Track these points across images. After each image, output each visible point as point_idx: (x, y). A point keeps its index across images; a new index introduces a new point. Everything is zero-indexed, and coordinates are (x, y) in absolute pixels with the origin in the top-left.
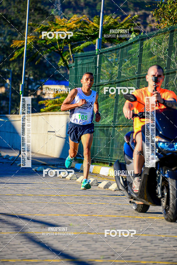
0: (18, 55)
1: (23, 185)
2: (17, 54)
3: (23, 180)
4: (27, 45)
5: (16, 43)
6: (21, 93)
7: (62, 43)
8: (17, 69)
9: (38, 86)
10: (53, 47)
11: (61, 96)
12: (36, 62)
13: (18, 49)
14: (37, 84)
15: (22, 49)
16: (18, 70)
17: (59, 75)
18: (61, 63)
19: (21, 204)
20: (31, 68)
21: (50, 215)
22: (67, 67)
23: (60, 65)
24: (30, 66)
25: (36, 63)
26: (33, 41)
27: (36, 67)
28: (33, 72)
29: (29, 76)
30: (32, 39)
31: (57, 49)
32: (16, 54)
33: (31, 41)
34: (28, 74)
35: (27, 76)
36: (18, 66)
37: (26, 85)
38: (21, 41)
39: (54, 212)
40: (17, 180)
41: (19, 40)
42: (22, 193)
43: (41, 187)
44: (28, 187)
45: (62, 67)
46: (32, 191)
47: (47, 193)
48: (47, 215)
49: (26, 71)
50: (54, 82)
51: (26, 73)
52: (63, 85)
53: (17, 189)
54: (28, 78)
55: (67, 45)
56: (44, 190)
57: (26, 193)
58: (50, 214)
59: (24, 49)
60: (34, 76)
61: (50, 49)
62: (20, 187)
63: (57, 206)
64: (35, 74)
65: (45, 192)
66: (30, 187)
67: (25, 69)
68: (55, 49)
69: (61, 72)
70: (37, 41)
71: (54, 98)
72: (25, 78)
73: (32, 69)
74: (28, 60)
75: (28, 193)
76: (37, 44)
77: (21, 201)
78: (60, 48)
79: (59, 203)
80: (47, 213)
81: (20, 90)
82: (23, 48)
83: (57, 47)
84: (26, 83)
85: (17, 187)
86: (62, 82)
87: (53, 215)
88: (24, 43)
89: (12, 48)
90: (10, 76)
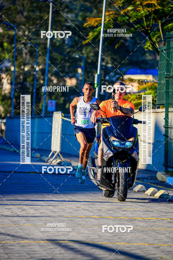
0: (94, 36)
1: (100, 204)
2: (92, 36)
4: (104, 24)
5: (91, 22)
6: (96, 85)
7: (150, 20)
8: (92, 54)
9: (117, 76)
10: (139, 25)
11: (147, 89)
12: (116, 45)
13: (92, 28)
14: (116, 74)
15: (98, 29)
16: (92, 56)
17: (145, 62)
18: (148, 46)
19: (98, 228)
20: (110, 53)
21: (135, 244)
22: (156, 51)
23: (147, 48)
24: (108, 51)
25: (116, 46)
26: (112, 19)
27: (115, 52)
28: (112, 58)
29: (107, 63)
30: (112, 16)
31: (144, 28)
32: (91, 35)
33: (110, 18)
34: (105, 61)
35: (104, 64)
36: (92, 51)
37: (103, 75)
38: (98, 19)
39: (141, 240)
40: (92, 197)
41: (95, 17)
42: (98, 214)
43: (122, 207)
44: (106, 206)
45: (150, 51)
46: (111, 212)
47: (131, 215)
48: (132, 244)
49: (103, 57)
50: (138, 71)
51: (103, 60)
52: (150, 74)
53: (92, 209)
54: (106, 66)
55: (156, 21)
56: (126, 211)
57: (103, 214)
58: (136, 242)
59: (101, 29)
60: (112, 64)
61: (134, 28)
62: (96, 206)
63: (144, 232)
64: (114, 60)
65: (129, 214)
66: (109, 207)
68: (141, 28)
69: (148, 57)
70: (118, 17)
71: (139, 92)
72: (101, 66)
73: (110, 55)
74: (106, 43)
75: (107, 215)
76: (118, 22)
77: (97, 225)
78: (148, 26)
79: (146, 229)
80: (133, 242)
81: (96, 82)
82: (100, 27)
83: (143, 25)
84: (103, 72)
85: (92, 206)
86: (149, 71)
87: (140, 244)
88: (101, 20)
89: (85, 29)
90: (82, 64)
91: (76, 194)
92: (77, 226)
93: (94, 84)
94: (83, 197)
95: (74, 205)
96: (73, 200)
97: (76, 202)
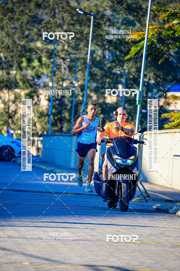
0: (136, 51)
1: (141, 228)
2: (135, 50)
3: (140, 222)
4: (148, 38)
6: (137, 102)
8: (133, 70)
9: (160, 93)
12: (160, 60)
13: (135, 42)
14: (159, 90)
15: (141, 43)
16: (134, 72)
19: (139, 254)
20: (152, 68)
24: (151, 66)
25: (160, 62)
26: (156, 33)
27: (159, 68)
28: (155, 74)
29: (149, 79)
30: (156, 30)
32: (133, 50)
33: (154, 32)
34: (148, 77)
35: (146, 80)
36: (134, 66)
37: (144, 92)
38: (141, 33)
40: (133, 221)
41: (137, 31)
43: (165, 233)
44: (147, 231)
46: (153, 237)
47: (174, 241)
49: (146, 73)
51: (145, 76)
54: (148, 83)
56: (169, 236)
59: (144, 44)
60: (155, 80)
62: (136, 230)
64: (157, 76)
65: (172, 240)
66: (150, 232)
67: (144, 71)
70: (163, 31)
72: (144, 82)
73: (153, 71)
74: (149, 58)
75: (149, 240)
76: (162, 36)
77: (139, 251)
81: (137, 99)
82: (143, 42)
84: (145, 88)
85: (133, 230)
88: (144, 35)
89: (127, 43)
90: (123, 80)
91: (116, 217)
92: (117, 251)
93: (136, 101)
94: (123, 221)
95: (113, 229)
96: (113, 223)
97: (115, 226)
